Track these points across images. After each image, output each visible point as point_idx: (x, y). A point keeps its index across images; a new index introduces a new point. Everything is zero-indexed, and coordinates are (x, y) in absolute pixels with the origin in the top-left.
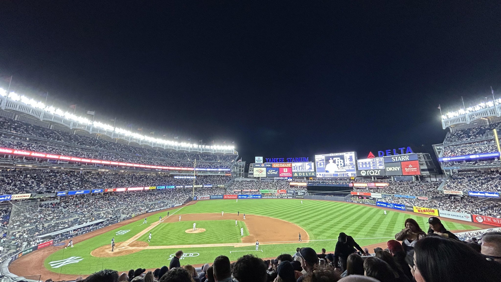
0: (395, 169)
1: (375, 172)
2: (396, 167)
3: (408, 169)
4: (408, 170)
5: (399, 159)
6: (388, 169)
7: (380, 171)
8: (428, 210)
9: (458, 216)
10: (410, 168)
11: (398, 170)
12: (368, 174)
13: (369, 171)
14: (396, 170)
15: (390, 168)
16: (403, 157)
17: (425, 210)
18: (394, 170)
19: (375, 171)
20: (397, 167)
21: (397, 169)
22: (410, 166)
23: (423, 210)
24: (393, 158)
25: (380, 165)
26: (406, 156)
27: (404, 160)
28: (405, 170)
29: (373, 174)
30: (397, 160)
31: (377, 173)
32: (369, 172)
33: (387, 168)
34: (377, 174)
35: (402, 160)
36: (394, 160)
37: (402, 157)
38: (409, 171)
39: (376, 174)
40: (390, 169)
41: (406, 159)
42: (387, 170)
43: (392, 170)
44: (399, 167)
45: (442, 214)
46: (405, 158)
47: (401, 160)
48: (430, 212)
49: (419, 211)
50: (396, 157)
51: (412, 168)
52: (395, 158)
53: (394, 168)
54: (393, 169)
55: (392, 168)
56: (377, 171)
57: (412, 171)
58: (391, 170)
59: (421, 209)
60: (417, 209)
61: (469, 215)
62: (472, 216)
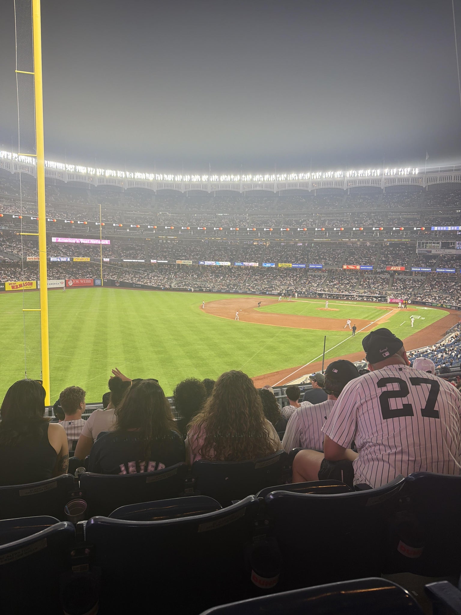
8: (26, 283)
17: (21, 284)
23: (19, 285)
48: (28, 286)
49: (13, 287)
59: (17, 284)
60: (11, 285)
61: (64, 281)
62: (65, 281)
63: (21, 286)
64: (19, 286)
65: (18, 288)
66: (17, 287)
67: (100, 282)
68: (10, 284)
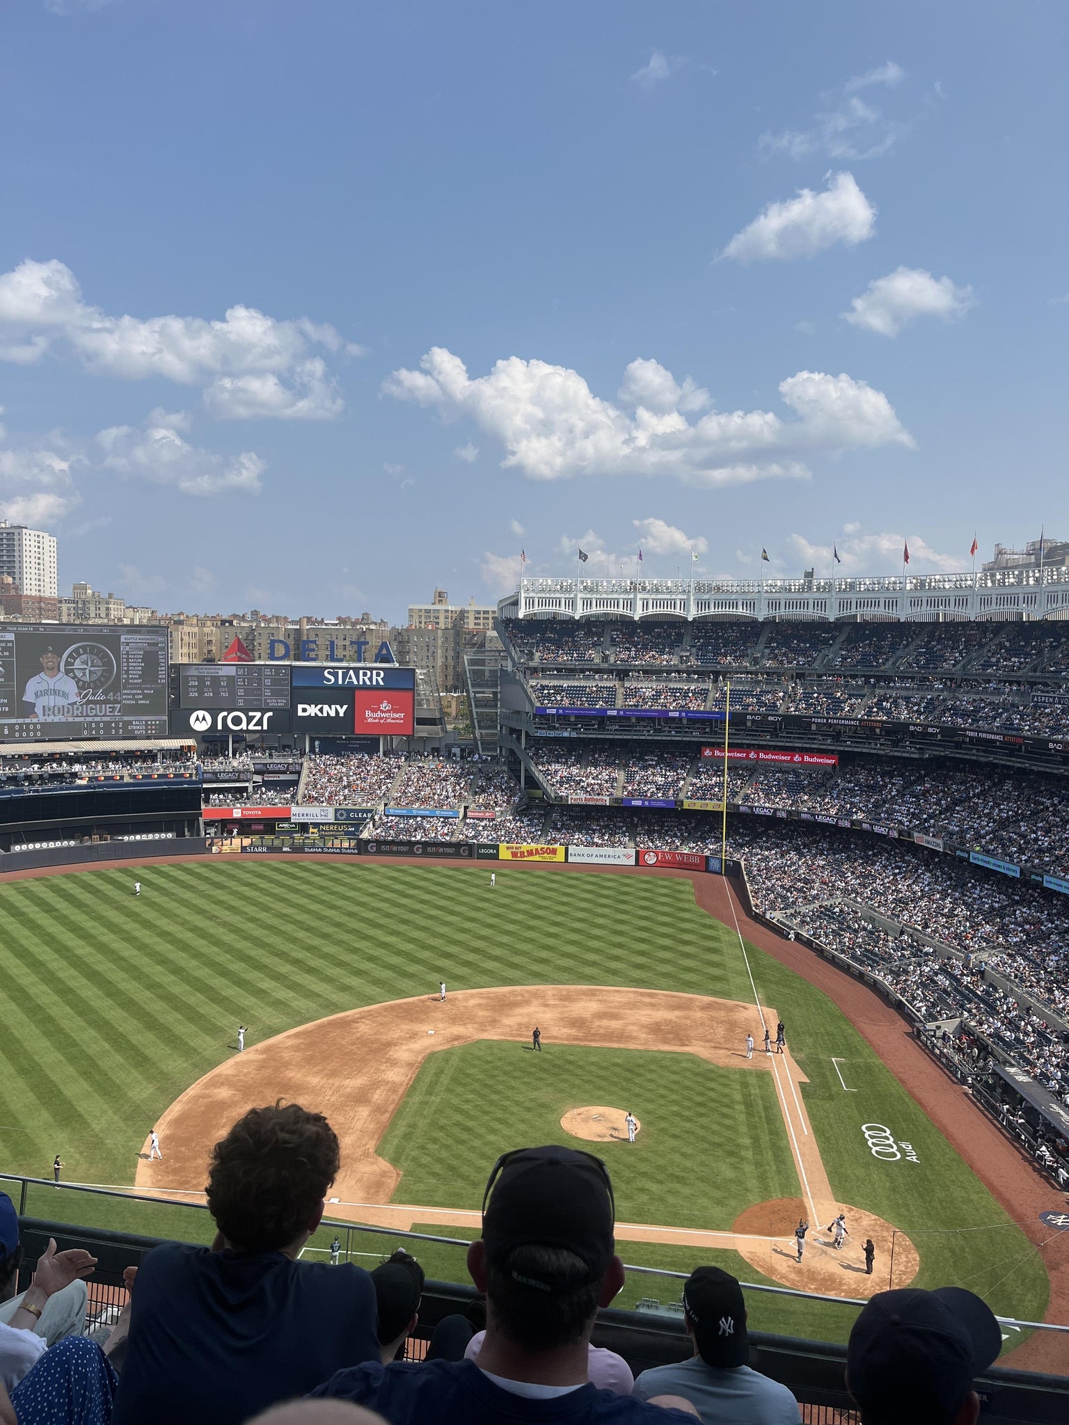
0: (330, 711)
1: (250, 719)
2: (333, 707)
3: (375, 715)
4: (375, 718)
5: (350, 678)
6: (304, 710)
7: (270, 714)
8: (542, 849)
9: (609, 856)
10: (382, 712)
11: (341, 715)
12: (220, 727)
13: (225, 713)
14: (333, 714)
15: (313, 706)
16: (365, 674)
17: (532, 850)
18: (325, 714)
19: (251, 714)
20: (338, 707)
21: (337, 712)
22: (385, 706)
23: (527, 851)
24: (329, 673)
25: (276, 693)
26: (374, 672)
27: (368, 683)
28: (366, 719)
29: (244, 726)
30: (340, 682)
31: (260, 723)
32: (225, 719)
33: (300, 707)
34: (259, 728)
35: (361, 683)
36: (329, 680)
37: (361, 672)
38: (377, 721)
39: (251, 727)
40: (312, 710)
41: (374, 683)
42: (300, 713)
43: (320, 714)
44: (345, 707)
45: (575, 855)
46: (371, 679)
47: (356, 683)
48: (545, 855)
49: (514, 854)
50: (340, 672)
51: (388, 711)
52: (336, 675)
53: (326, 707)
54: (321, 710)
55: (320, 706)
56: (258, 715)
57: (389, 721)
58: (313, 715)
59: (522, 850)
60: (510, 851)
61: (632, 852)
62: (637, 852)
63: (530, 853)
64: (526, 854)
65: (524, 857)
66: (522, 854)
67: (718, 866)
68: (508, 848)
